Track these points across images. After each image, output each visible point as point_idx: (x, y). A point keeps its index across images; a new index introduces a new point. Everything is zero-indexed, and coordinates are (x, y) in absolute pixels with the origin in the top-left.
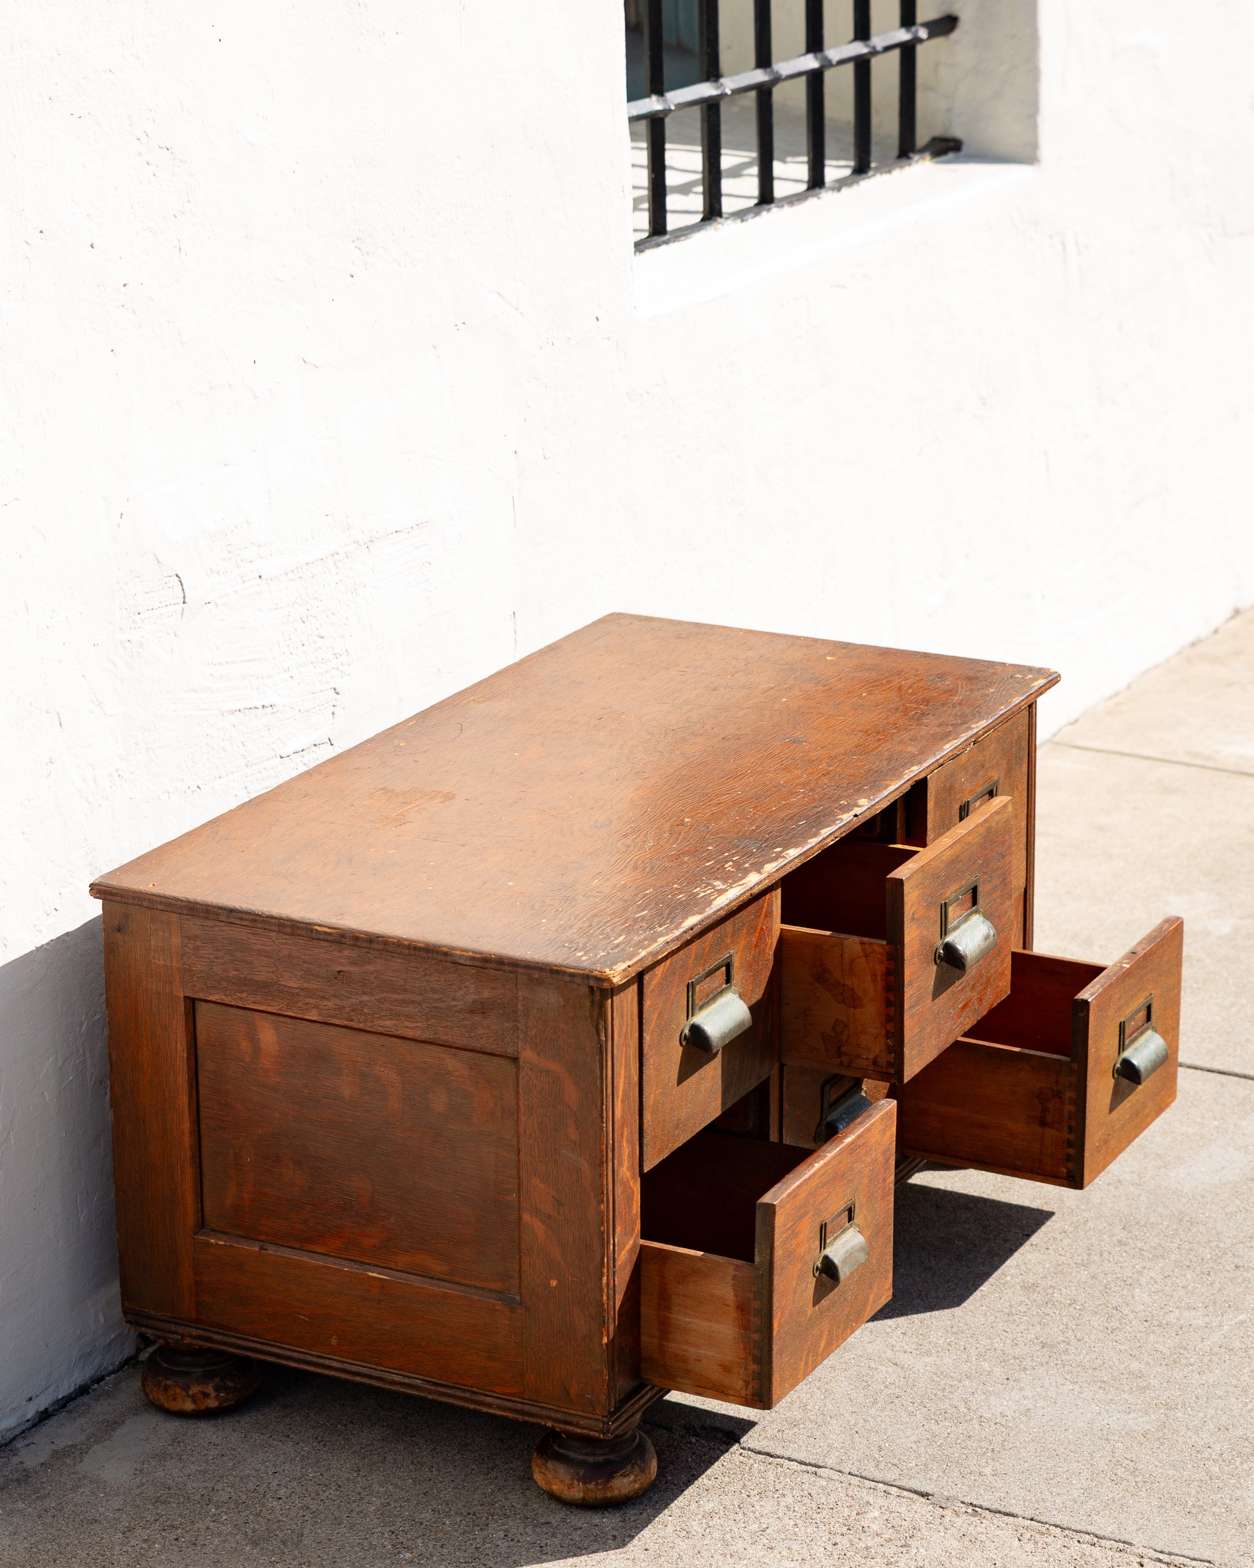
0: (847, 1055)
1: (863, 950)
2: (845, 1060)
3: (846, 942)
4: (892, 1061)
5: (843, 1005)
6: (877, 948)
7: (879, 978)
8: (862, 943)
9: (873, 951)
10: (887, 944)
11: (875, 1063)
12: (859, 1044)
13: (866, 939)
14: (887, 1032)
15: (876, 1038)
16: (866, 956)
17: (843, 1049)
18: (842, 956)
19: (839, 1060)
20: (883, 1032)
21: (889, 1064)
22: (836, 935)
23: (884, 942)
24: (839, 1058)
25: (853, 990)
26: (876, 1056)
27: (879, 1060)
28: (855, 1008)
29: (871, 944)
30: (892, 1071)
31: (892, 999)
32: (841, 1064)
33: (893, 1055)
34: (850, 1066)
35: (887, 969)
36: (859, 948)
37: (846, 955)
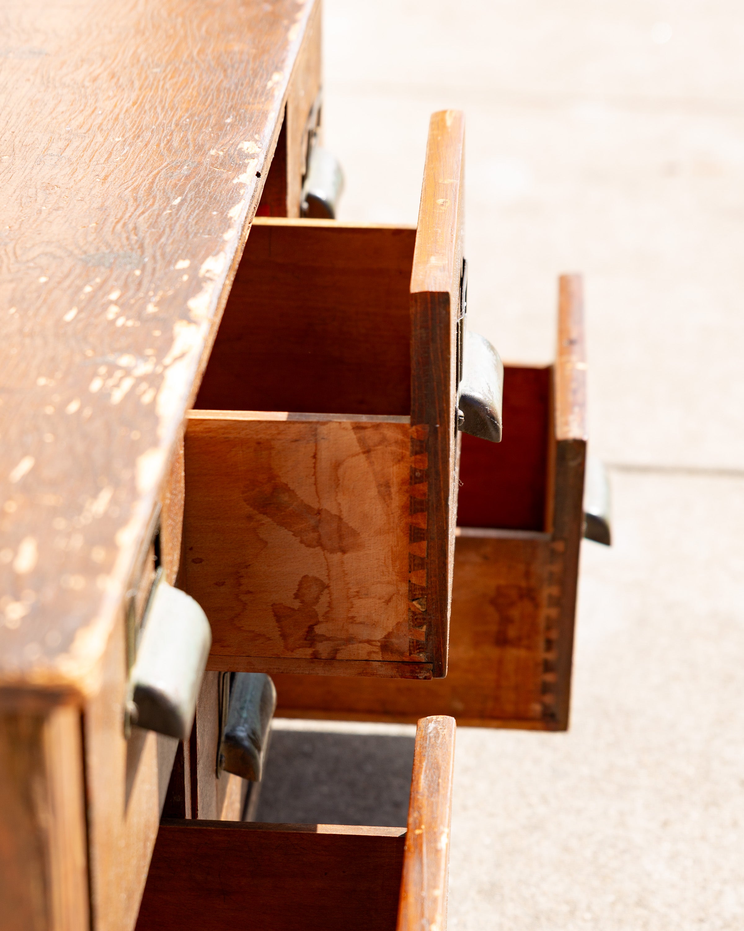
0: (328, 639)
1: (361, 441)
2: (323, 649)
3: (323, 430)
4: (423, 639)
5: (318, 549)
6: (390, 434)
7: (394, 489)
8: (358, 427)
9: (383, 440)
10: (412, 424)
11: (385, 646)
12: (353, 617)
13: (364, 419)
14: (412, 588)
15: (388, 602)
16: (367, 452)
17: (319, 630)
18: (315, 457)
19: (309, 651)
20: (404, 588)
21: (417, 646)
22: (298, 416)
23: (405, 420)
24: (311, 645)
25: (340, 519)
26: (389, 635)
27: (394, 640)
28: (344, 552)
29: (377, 426)
30: (422, 657)
31: (424, 526)
32: (315, 657)
33: (424, 628)
34: (334, 658)
35: (413, 471)
36: (351, 437)
37: (324, 455)
